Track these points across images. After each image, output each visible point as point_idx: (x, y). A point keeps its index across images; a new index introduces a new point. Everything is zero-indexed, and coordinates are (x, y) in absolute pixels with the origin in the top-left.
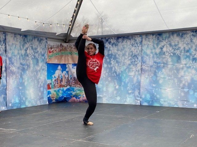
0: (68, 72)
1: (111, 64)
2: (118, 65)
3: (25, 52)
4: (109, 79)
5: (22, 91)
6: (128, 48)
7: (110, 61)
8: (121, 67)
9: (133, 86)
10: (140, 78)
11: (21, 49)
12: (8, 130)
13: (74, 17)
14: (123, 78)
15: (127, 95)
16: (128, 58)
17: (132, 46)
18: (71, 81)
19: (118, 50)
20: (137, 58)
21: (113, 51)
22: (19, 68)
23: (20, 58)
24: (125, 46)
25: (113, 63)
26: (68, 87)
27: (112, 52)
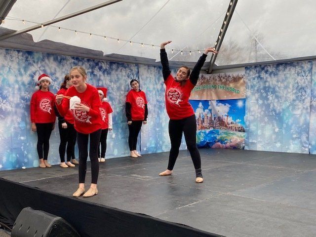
0: (210, 110)
1: (268, 99)
2: (278, 101)
3: (161, 86)
4: (266, 119)
5: (159, 133)
6: (293, 78)
7: (267, 95)
8: (282, 104)
9: (298, 128)
10: (308, 118)
11: (156, 84)
12: (144, 177)
13: (220, 41)
14: (285, 118)
15: (291, 141)
16: (292, 91)
17: (298, 75)
18: (215, 121)
19: (278, 81)
20: (305, 91)
21: (271, 83)
22: (155, 106)
23: (156, 94)
24: (288, 75)
25: (271, 98)
26: (212, 129)
27: (269, 83)
